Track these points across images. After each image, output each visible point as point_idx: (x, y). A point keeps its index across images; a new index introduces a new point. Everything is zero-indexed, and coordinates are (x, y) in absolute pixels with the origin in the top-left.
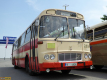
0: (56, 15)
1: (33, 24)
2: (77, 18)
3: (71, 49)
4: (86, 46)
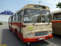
1: (19, 12)
2: (46, 9)
3: (42, 30)
4: (50, 27)
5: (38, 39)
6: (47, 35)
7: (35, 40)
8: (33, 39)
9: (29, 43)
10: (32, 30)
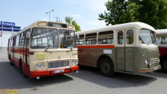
0: (47, 27)
2: (67, 29)
3: (60, 58)
9: (38, 78)
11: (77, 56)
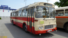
0: (44, 6)
2: (52, 7)
3: (50, 23)
5: (47, 31)
6: (53, 28)
7: (45, 32)
8: (44, 31)
9: (40, 35)
10: (43, 24)
11: (56, 22)
